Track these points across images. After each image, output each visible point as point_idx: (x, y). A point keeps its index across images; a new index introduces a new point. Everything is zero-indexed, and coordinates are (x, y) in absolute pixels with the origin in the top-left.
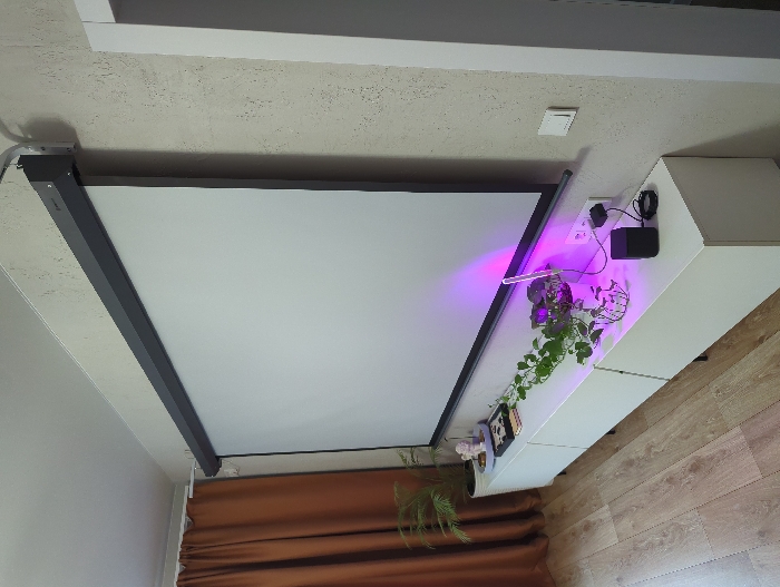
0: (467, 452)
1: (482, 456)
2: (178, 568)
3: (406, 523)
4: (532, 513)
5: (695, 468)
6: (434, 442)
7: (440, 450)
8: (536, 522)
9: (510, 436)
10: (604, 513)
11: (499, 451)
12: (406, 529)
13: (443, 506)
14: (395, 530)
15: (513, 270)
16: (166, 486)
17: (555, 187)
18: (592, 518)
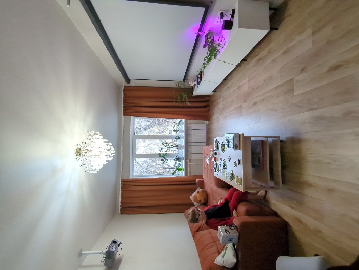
0: (192, 84)
1: (195, 85)
2: (123, 105)
3: (176, 101)
4: (208, 101)
5: (238, 88)
6: (184, 81)
7: (186, 83)
8: (208, 103)
9: (201, 79)
10: (221, 100)
11: (199, 83)
12: (176, 102)
13: (184, 96)
14: (173, 102)
15: (200, 30)
16: (118, 87)
17: (209, 6)
18: (218, 101)
